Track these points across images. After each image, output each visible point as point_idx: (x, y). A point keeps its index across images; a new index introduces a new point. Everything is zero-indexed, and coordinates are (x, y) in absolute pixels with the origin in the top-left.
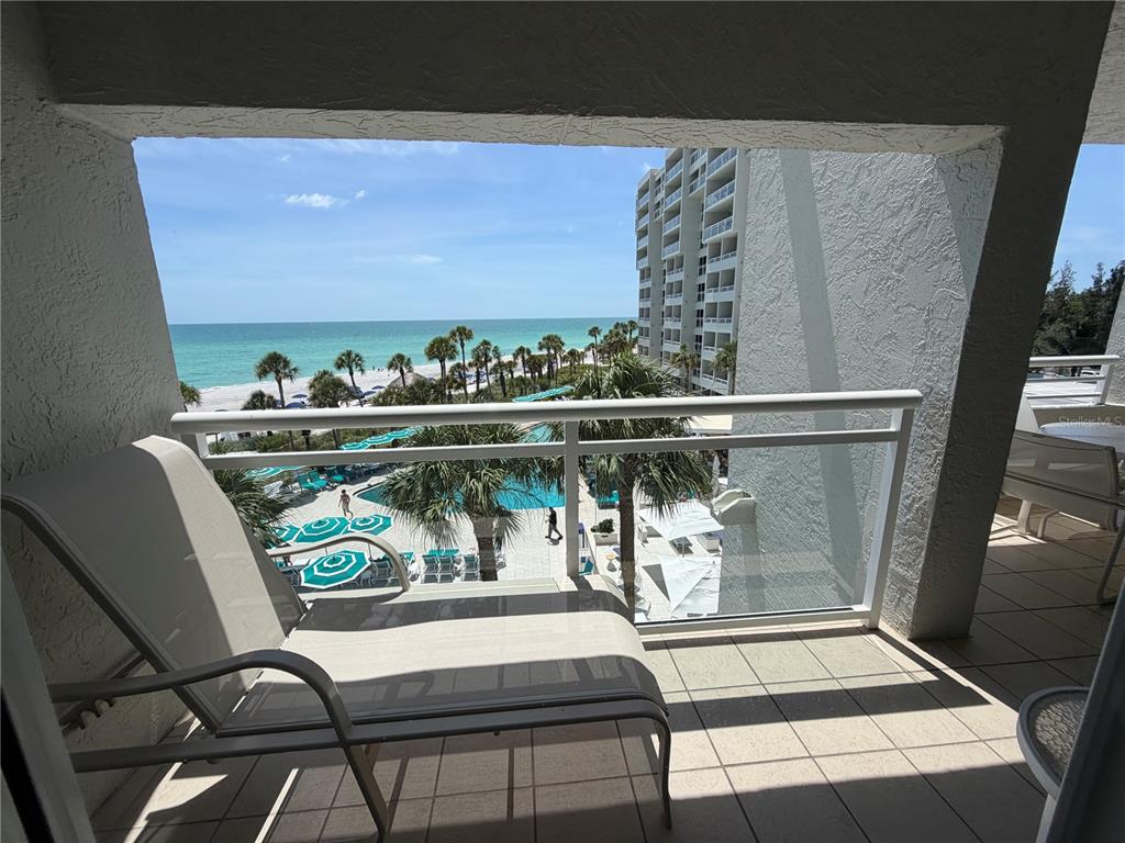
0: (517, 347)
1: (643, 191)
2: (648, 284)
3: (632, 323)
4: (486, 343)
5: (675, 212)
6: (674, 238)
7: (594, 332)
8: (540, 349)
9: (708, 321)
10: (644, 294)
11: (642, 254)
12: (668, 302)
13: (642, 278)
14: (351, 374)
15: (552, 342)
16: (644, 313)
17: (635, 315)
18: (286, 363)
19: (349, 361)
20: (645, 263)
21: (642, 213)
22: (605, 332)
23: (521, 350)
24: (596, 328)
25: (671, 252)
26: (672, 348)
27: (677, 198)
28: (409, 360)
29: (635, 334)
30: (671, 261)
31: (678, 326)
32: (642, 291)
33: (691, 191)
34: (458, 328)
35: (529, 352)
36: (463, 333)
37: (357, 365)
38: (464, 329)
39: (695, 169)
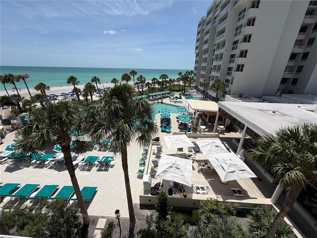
0: (153, 78)
1: (199, 25)
2: (198, 58)
3: (192, 71)
4: (141, 76)
5: (207, 32)
6: (206, 42)
7: (180, 74)
8: (160, 78)
9: (213, 72)
10: (196, 62)
11: (197, 48)
12: (202, 65)
13: (196, 56)
14: (96, 84)
15: (164, 76)
16: (196, 68)
17: (193, 69)
18: (75, 79)
19: (96, 80)
20: (197, 51)
21: (198, 33)
22: (183, 74)
23: (154, 79)
24: (181, 73)
25: (205, 47)
26: (202, 80)
27: (209, 26)
28: (118, 80)
29: (193, 75)
30: (205, 50)
31: (204, 73)
32: (196, 61)
33: (214, 24)
34: (132, 71)
35: (157, 79)
36: (134, 73)
37: (99, 81)
38: (134, 71)
39: (216, 15)
